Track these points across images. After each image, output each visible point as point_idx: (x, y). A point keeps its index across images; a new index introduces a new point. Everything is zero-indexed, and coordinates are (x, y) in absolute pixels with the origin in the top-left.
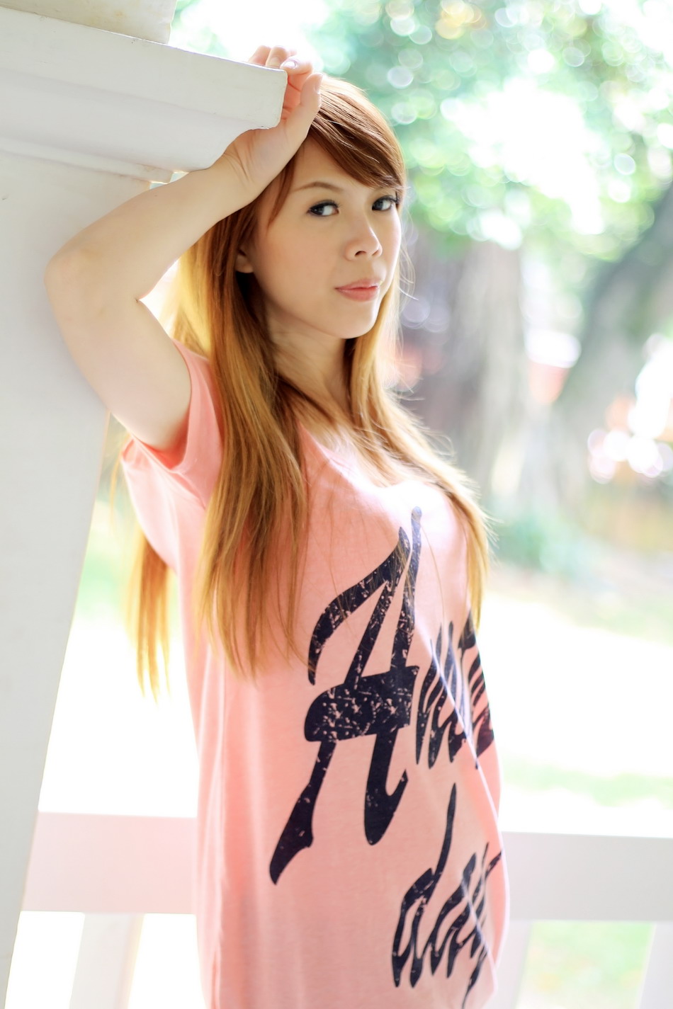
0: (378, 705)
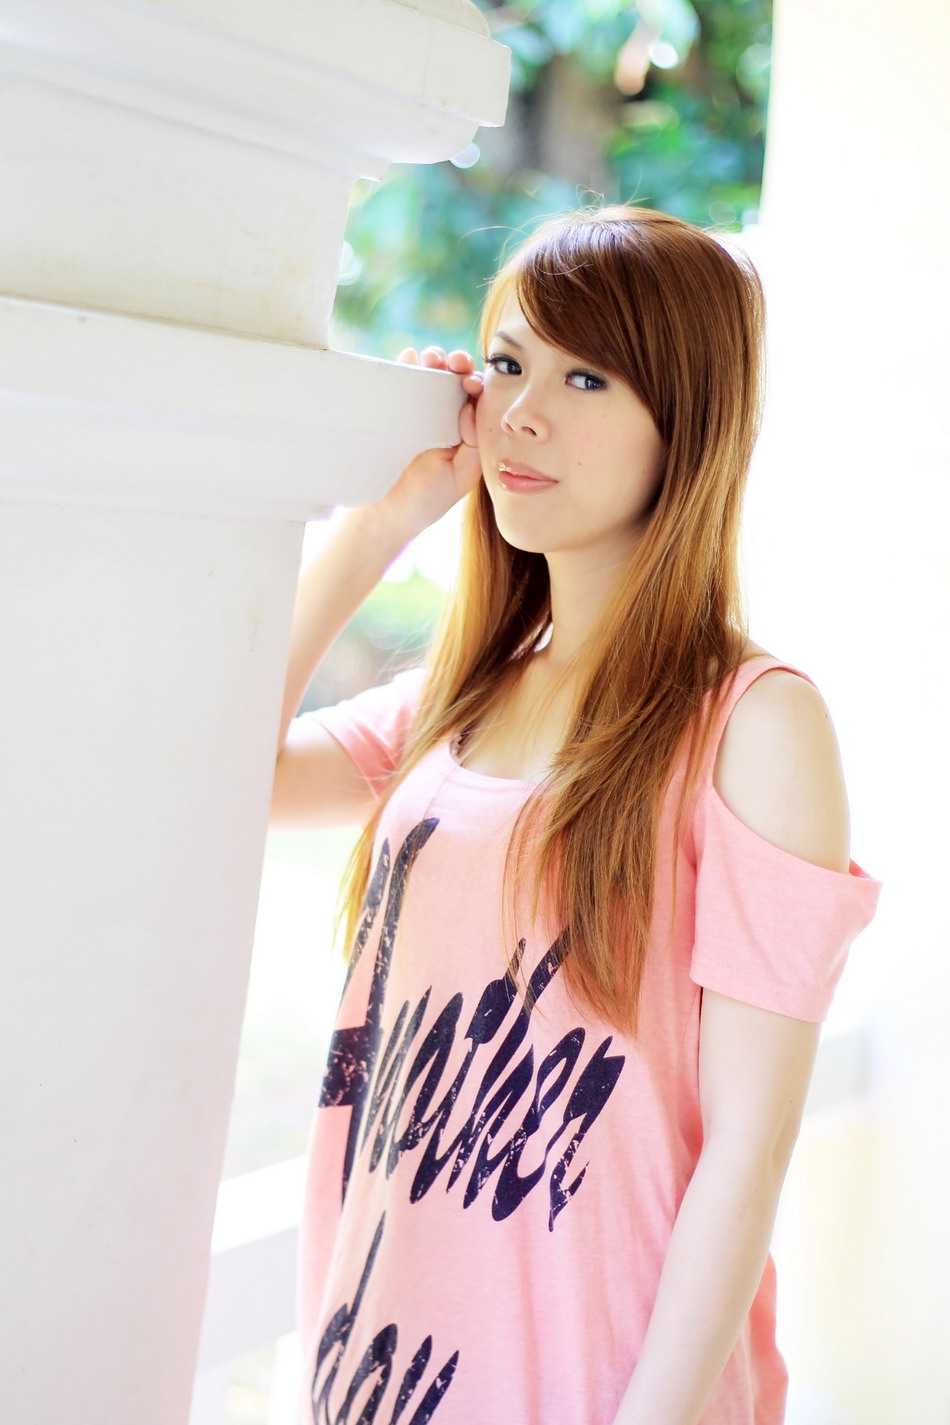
0: (352, 1068)
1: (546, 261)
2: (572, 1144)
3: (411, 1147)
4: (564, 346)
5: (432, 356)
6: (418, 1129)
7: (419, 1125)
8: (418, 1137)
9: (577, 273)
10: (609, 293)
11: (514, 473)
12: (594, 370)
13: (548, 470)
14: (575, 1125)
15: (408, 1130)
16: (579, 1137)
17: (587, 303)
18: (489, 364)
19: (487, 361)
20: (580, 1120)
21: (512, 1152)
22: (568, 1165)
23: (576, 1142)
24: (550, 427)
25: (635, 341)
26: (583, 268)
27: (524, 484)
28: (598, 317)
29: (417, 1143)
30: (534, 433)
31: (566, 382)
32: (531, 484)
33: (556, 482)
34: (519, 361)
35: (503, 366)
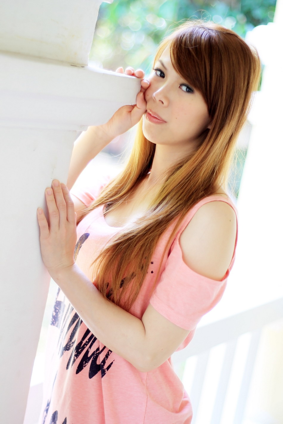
1: (184, 40)
2: (108, 352)
3: (68, 350)
4: (182, 75)
5: (130, 71)
6: (71, 344)
7: (71, 342)
8: (70, 347)
9: (194, 49)
10: (203, 60)
11: (152, 115)
12: (190, 86)
13: (164, 117)
15: (67, 343)
17: (194, 61)
18: (154, 71)
19: (154, 69)
21: (95, 355)
23: (110, 352)
24: (169, 102)
25: (208, 79)
26: (196, 47)
27: (155, 120)
28: (197, 68)
29: (70, 349)
30: (163, 103)
31: (179, 87)
32: (157, 120)
33: (166, 122)
34: (165, 73)
35: (159, 73)
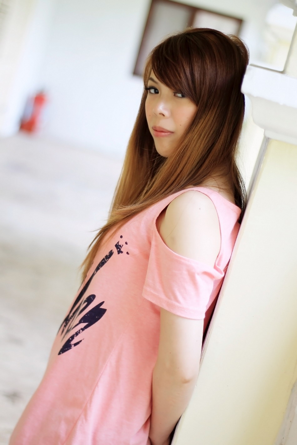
2: (79, 330)
14: (83, 325)
16: (83, 329)
20: (85, 324)
22: (76, 336)
23: (81, 331)
30: (163, 115)
